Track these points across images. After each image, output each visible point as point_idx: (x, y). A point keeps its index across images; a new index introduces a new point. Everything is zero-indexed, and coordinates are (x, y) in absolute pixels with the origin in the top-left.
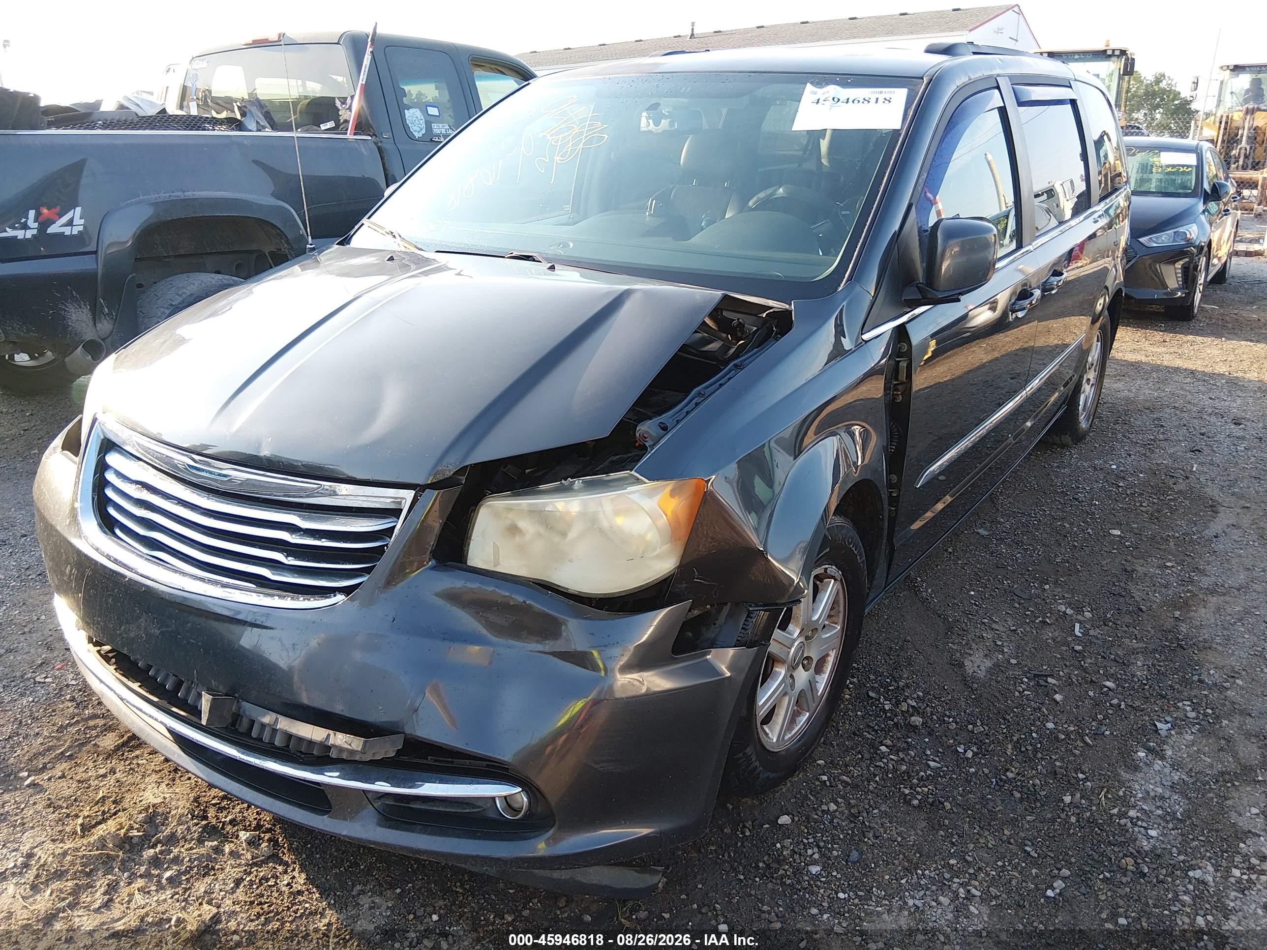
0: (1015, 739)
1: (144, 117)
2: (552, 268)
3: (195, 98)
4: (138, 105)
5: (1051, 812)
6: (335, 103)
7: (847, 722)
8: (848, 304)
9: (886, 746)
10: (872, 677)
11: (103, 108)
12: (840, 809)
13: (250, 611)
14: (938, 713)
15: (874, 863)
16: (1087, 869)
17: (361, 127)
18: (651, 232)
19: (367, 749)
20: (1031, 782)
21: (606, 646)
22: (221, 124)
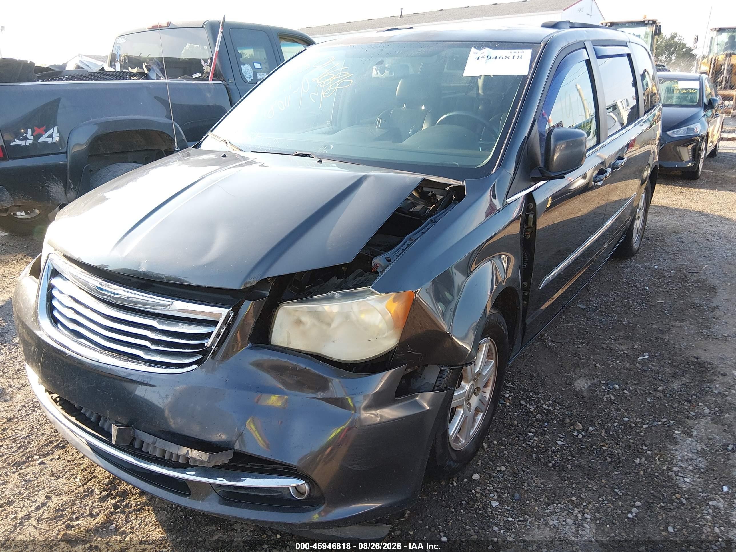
0: (606, 427)
1: (92, 73)
2: (320, 161)
3: (119, 60)
4: (88, 66)
5: (628, 469)
6: (201, 62)
7: (509, 419)
8: (498, 181)
9: (532, 433)
10: (522, 392)
11: (67, 69)
12: (507, 470)
13: (140, 375)
14: (561, 413)
15: (529, 500)
16: (651, 501)
17: (216, 76)
18: (378, 139)
19: (211, 460)
20: (616, 452)
21: (355, 394)
22: (135, 76)
